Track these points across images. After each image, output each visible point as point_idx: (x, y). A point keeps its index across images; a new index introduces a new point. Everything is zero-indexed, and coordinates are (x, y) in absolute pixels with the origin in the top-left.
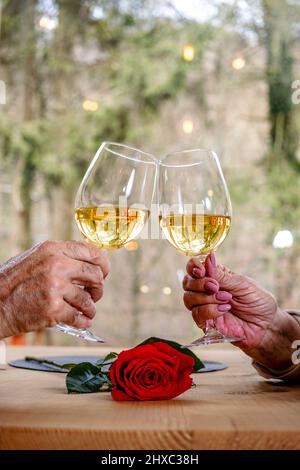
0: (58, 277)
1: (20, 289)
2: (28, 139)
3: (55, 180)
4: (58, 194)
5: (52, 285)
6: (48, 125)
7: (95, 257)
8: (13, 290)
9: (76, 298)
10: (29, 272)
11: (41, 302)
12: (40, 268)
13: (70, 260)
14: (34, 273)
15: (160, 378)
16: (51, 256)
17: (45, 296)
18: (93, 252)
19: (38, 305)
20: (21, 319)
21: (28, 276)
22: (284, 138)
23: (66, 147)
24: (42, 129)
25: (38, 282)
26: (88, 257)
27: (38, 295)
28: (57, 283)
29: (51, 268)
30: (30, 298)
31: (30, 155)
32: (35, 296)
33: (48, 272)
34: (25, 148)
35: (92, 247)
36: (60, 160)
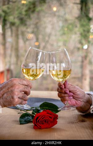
0: (17, 92)
1: (5, 95)
2: (4, 11)
3: (13, 24)
4: (14, 28)
5: (15, 94)
6: (10, 6)
7: (28, 84)
8: (3, 95)
9: (22, 97)
10: (8, 89)
11: (12, 100)
12: (11, 88)
13: (21, 85)
14: (10, 90)
15: (48, 122)
16: (15, 84)
17: (13, 98)
18: (28, 82)
19: (11, 100)
20: (5, 104)
21: (8, 91)
22: (85, 10)
23: (16, 13)
24: (8, 8)
25: (11, 93)
26: (26, 84)
27: (11, 97)
28: (16, 93)
29: (15, 89)
30: (8, 98)
31: (5, 16)
32: (9, 97)
33: (14, 90)
34: (3, 14)
35: (27, 80)
36: (14, 18)
